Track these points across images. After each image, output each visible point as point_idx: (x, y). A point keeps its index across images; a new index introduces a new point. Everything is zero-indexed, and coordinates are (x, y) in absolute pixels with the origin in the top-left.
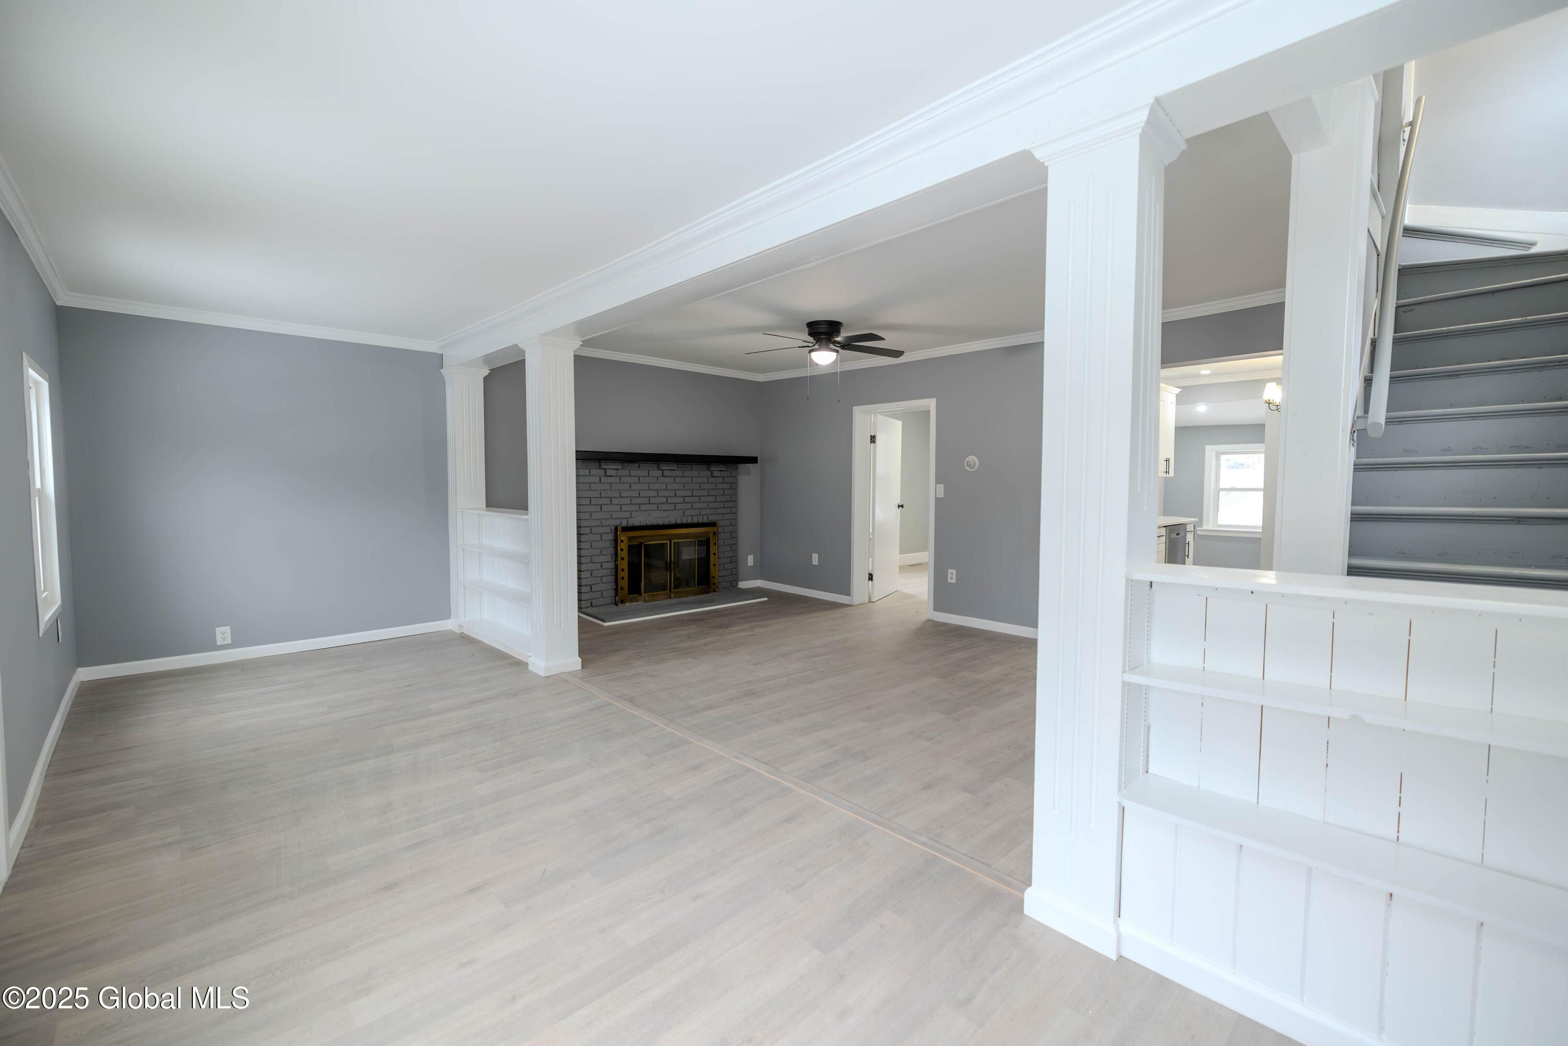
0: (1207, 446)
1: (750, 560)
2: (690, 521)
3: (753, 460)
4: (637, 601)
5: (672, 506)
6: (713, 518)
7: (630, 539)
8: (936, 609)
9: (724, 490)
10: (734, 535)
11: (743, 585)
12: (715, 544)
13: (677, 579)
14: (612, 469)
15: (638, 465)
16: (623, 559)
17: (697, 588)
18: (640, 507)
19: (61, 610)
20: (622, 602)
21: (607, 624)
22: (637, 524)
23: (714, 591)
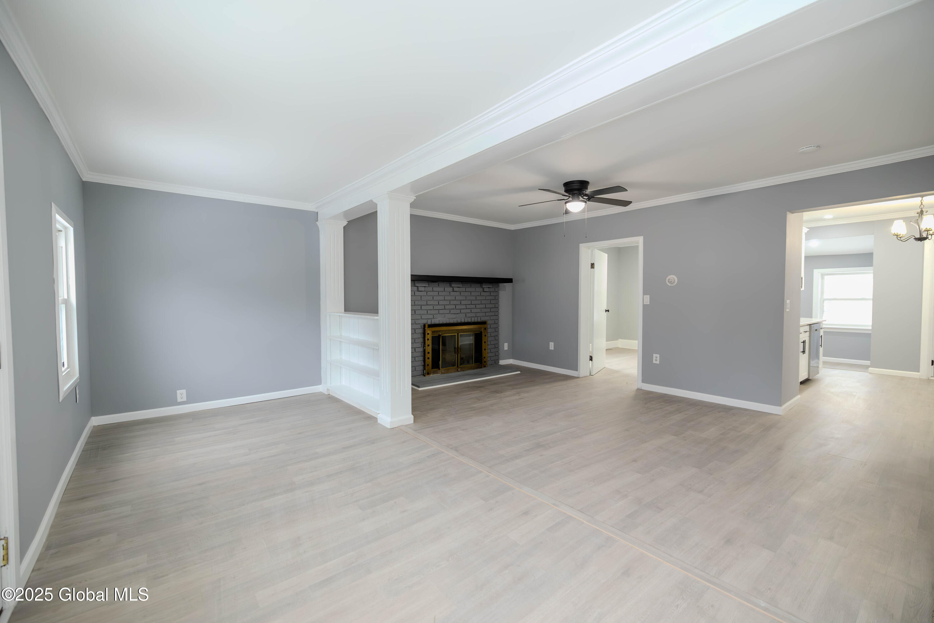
0: (814, 270)
1: (506, 346)
2: (470, 321)
3: (510, 281)
4: (437, 373)
5: (458, 311)
6: (483, 319)
7: (433, 332)
8: (643, 381)
9: (491, 300)
10: (497, 330)
11: (502, 362)
12: (485, 336)
13: (462, 359)
14: (422, 286)
15: (438, 284)
16: (429, 345)
17: (475, 365)
18: (439, 311)
19: (79, 381)
20: (428, 374)
21: (422, 389)
22: (437, 322)
23: (485, 366)
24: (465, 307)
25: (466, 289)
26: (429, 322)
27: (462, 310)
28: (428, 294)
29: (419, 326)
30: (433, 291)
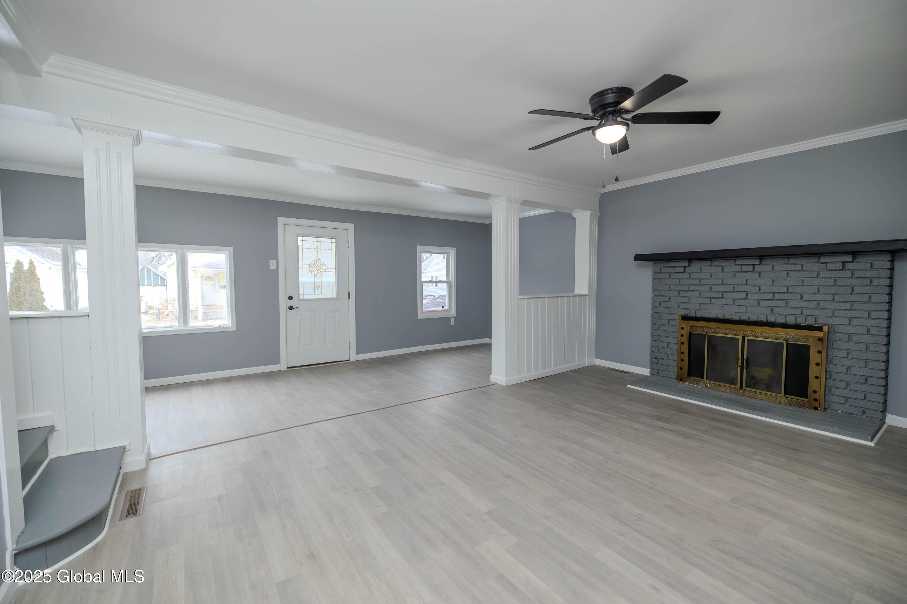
4: (698, 384)
5: (754, 303)
7: (691, 327)
10: (877, 349)
12: (820, 352)
13: (751, 378)
14: (681, 267)
15: (709, 262)
16: (683, 343)
17: (784, 397)
18: (710, 301)
19: (455, 316)
20: (681, 380)
21: (629, 386)
22: (706, 315)
23: (816, 408)
24: (770, 296)
25: (775, 267)
26: (693, 314)
27: (761, 302)
28: (692, 276)
29: (677, 317)
30: (701, 272)
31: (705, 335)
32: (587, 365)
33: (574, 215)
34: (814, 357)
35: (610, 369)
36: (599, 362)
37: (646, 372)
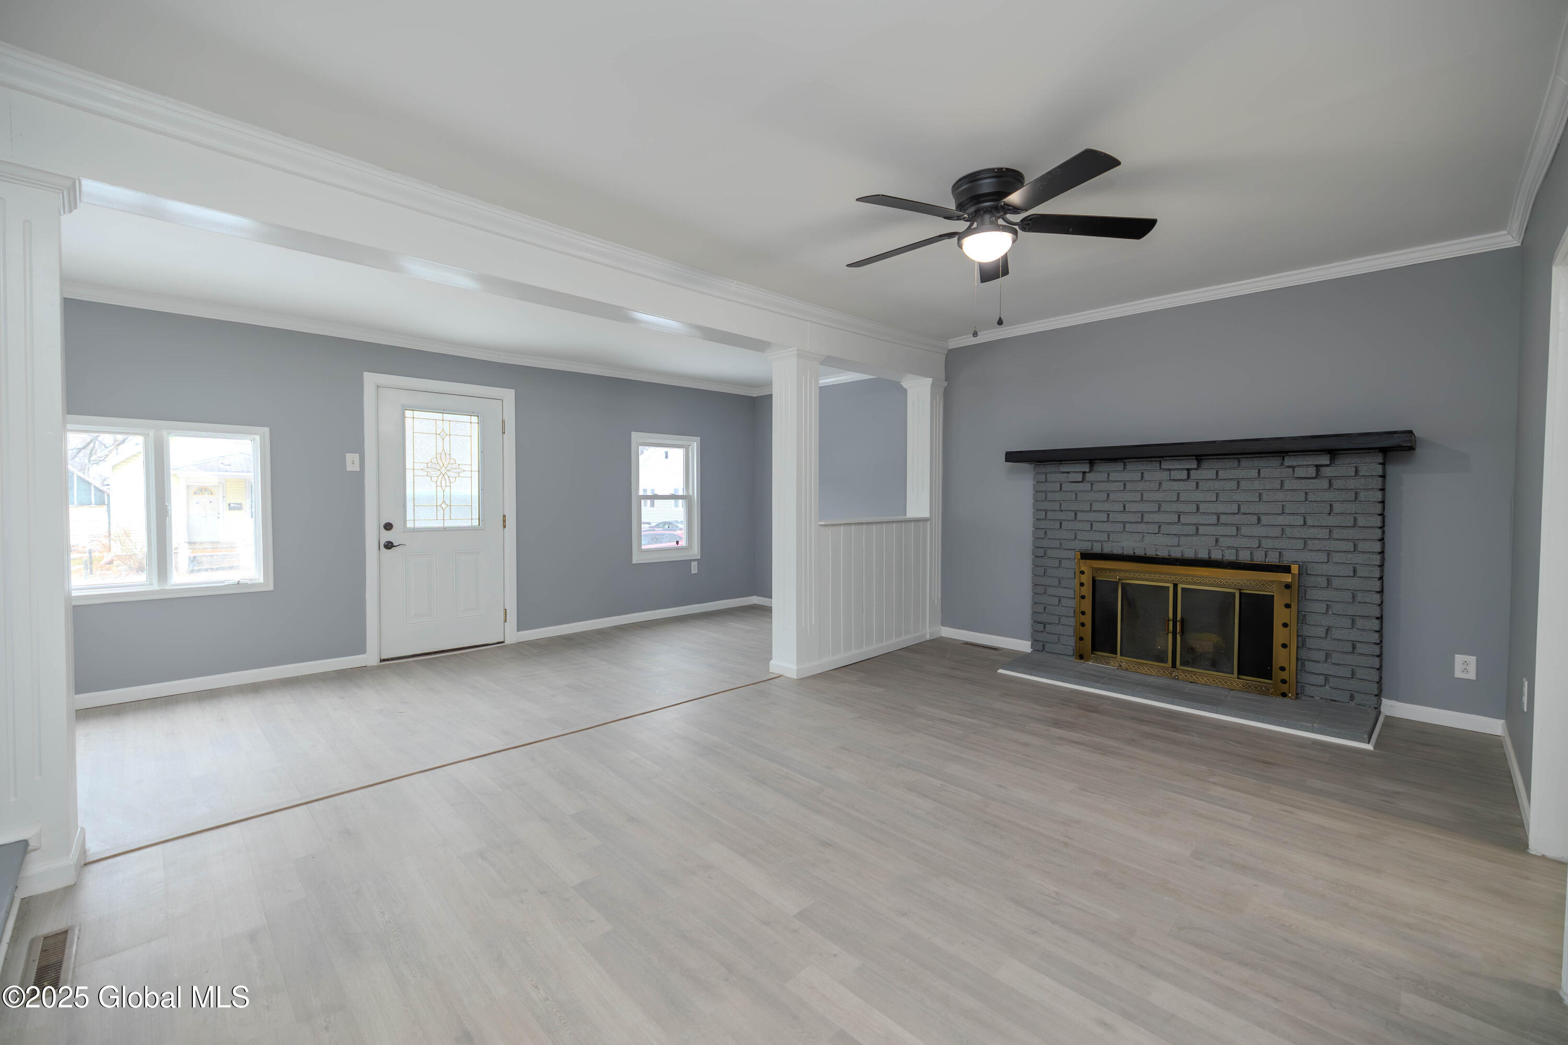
1: (1466, 667)
2: (1231, 557)
5: (1190, 530)
7: (1095, 570)
10: (1368, 598)
12: (1288, 606)
13: (1189, 651)
14: (1078, 472)
16: (1083, 597)
17: (1238, 678)
18: (1124, 527)
19: (699, 557)
20: (1081, 657)
21: (1000, 671)
22: (1117, 551)
23: (1284, 695)
24: (1213, 519)
25: (1220, 473)
26: (1097, 549)
27: (1201, 528)
28: (1095, 487)
29: (1071, 554)
30: (1108, 481)
31: (1117, 583)
32: (928, 638)
33: (905, 384)
34: (1280, 615)
35: (967, 643)
36: (948, 632)
37: (1024, 646)
